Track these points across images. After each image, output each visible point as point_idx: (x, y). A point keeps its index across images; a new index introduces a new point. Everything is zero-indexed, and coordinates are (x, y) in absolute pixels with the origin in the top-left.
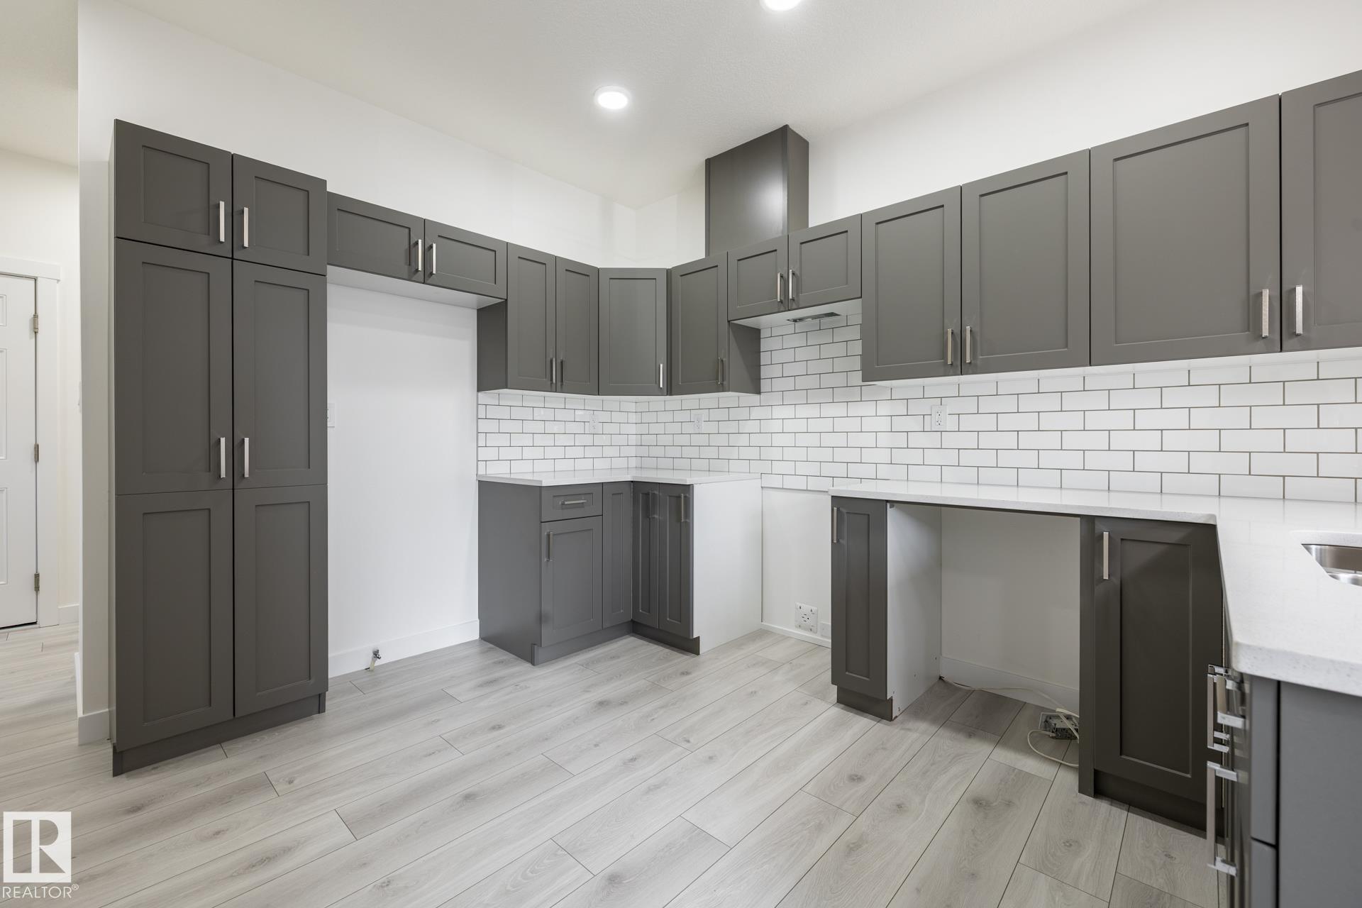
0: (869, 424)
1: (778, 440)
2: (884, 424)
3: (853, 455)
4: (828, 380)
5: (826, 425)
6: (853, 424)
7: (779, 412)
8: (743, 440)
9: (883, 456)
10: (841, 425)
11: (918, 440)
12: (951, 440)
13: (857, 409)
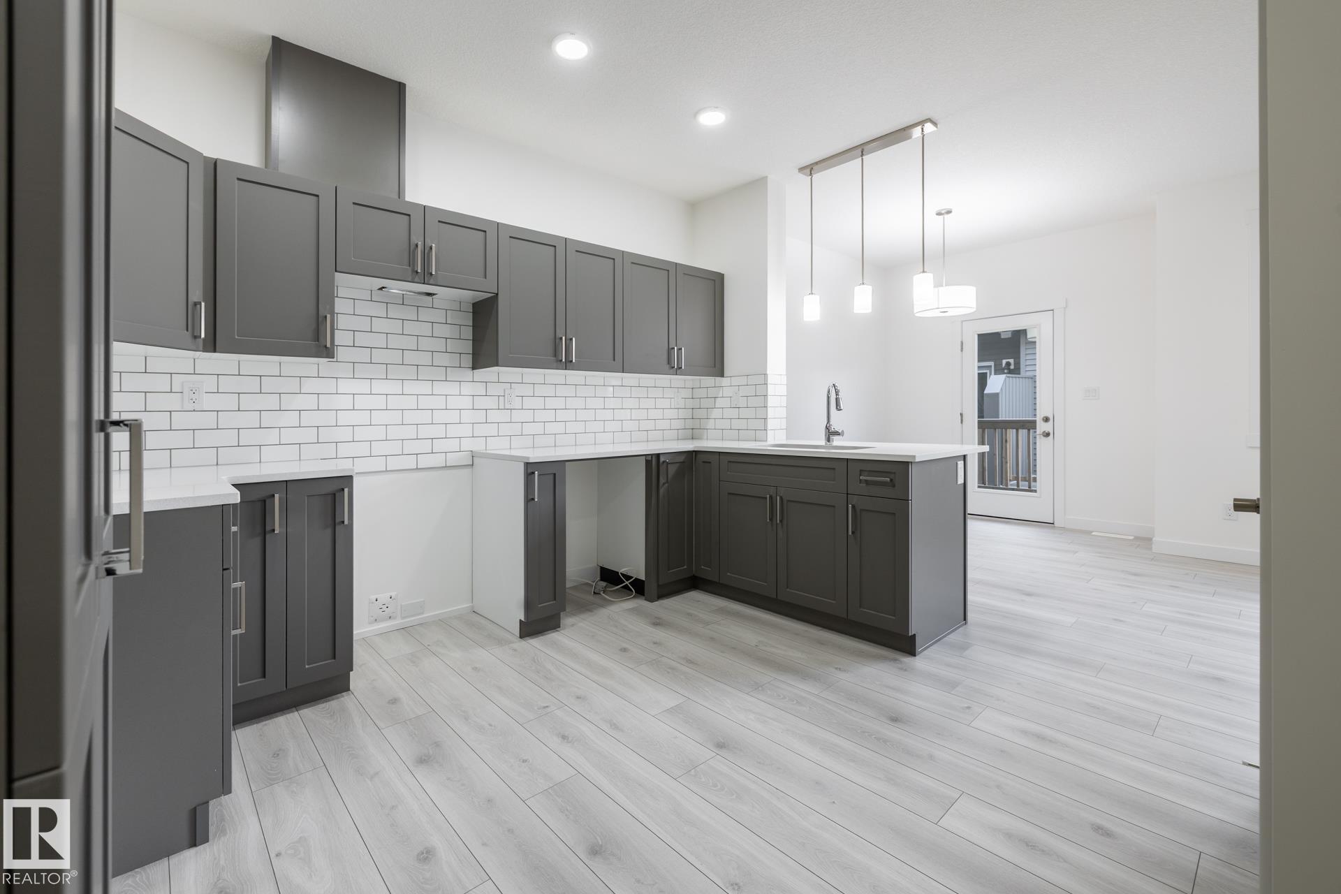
0: (453, 402)
1: (344, 418)
2: (466, 402)
3: (438, 431)
4: (410, 357)
5: (410, 402)
6: (438, 402)
7: (346, 386)
8: (291, 419)
9: (466, 430)
10: (425, 402)
11: (494, 416)
12: (518, 416)
13: (440, 388)
